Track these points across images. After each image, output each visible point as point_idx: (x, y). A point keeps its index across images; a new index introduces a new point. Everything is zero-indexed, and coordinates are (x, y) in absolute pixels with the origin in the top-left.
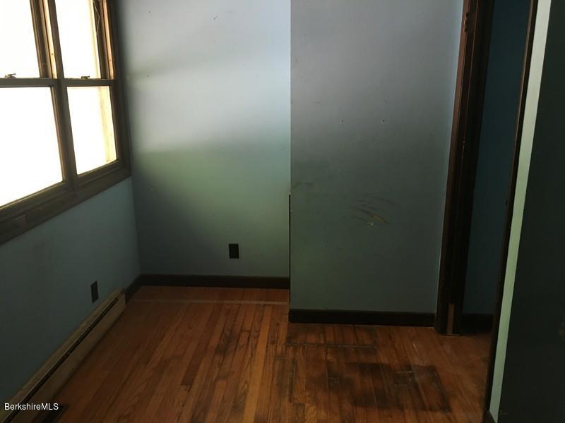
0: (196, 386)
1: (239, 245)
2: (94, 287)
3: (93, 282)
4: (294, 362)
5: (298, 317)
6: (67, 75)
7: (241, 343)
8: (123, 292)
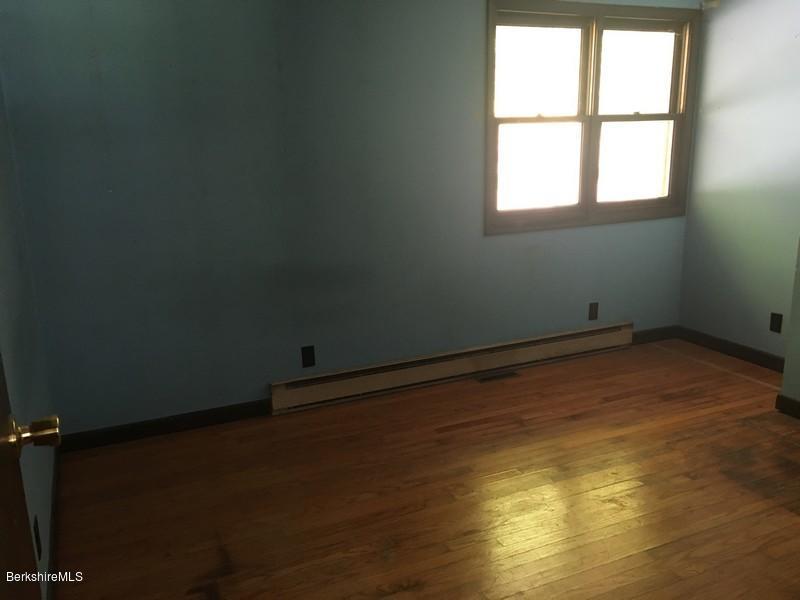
0: (610, 403)
1: (784, 319)
2: (594, 308)
3: (594, 302)
8: (631, 326)
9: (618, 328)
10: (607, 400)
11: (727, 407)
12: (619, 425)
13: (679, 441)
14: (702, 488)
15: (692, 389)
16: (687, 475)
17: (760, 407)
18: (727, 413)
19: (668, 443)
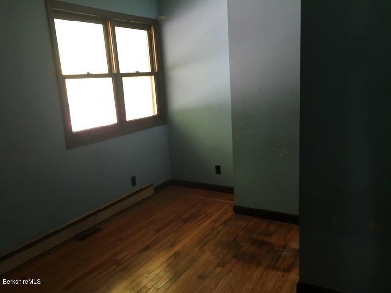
0: (160, 233)
1: (221, 167)
2: (134, 179)
3: (133, 176)
4: (219, 232)
5: (240, 211)
6: (122, 71)
7: (198, 219)
8: (152, 184)
9: (147, 187)
10: (158, 231)
11: (213, 218)
12: (172, 245)
13: (204, 245)
14: (230, 271)
15: (194, 212)
16: (219, 265)
17: (226, 213)
18: (215, 221)
19: (200, 248)
